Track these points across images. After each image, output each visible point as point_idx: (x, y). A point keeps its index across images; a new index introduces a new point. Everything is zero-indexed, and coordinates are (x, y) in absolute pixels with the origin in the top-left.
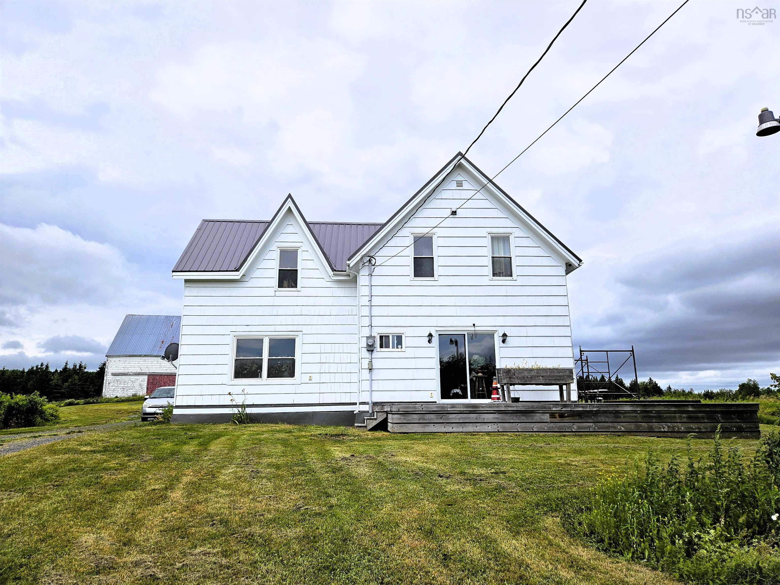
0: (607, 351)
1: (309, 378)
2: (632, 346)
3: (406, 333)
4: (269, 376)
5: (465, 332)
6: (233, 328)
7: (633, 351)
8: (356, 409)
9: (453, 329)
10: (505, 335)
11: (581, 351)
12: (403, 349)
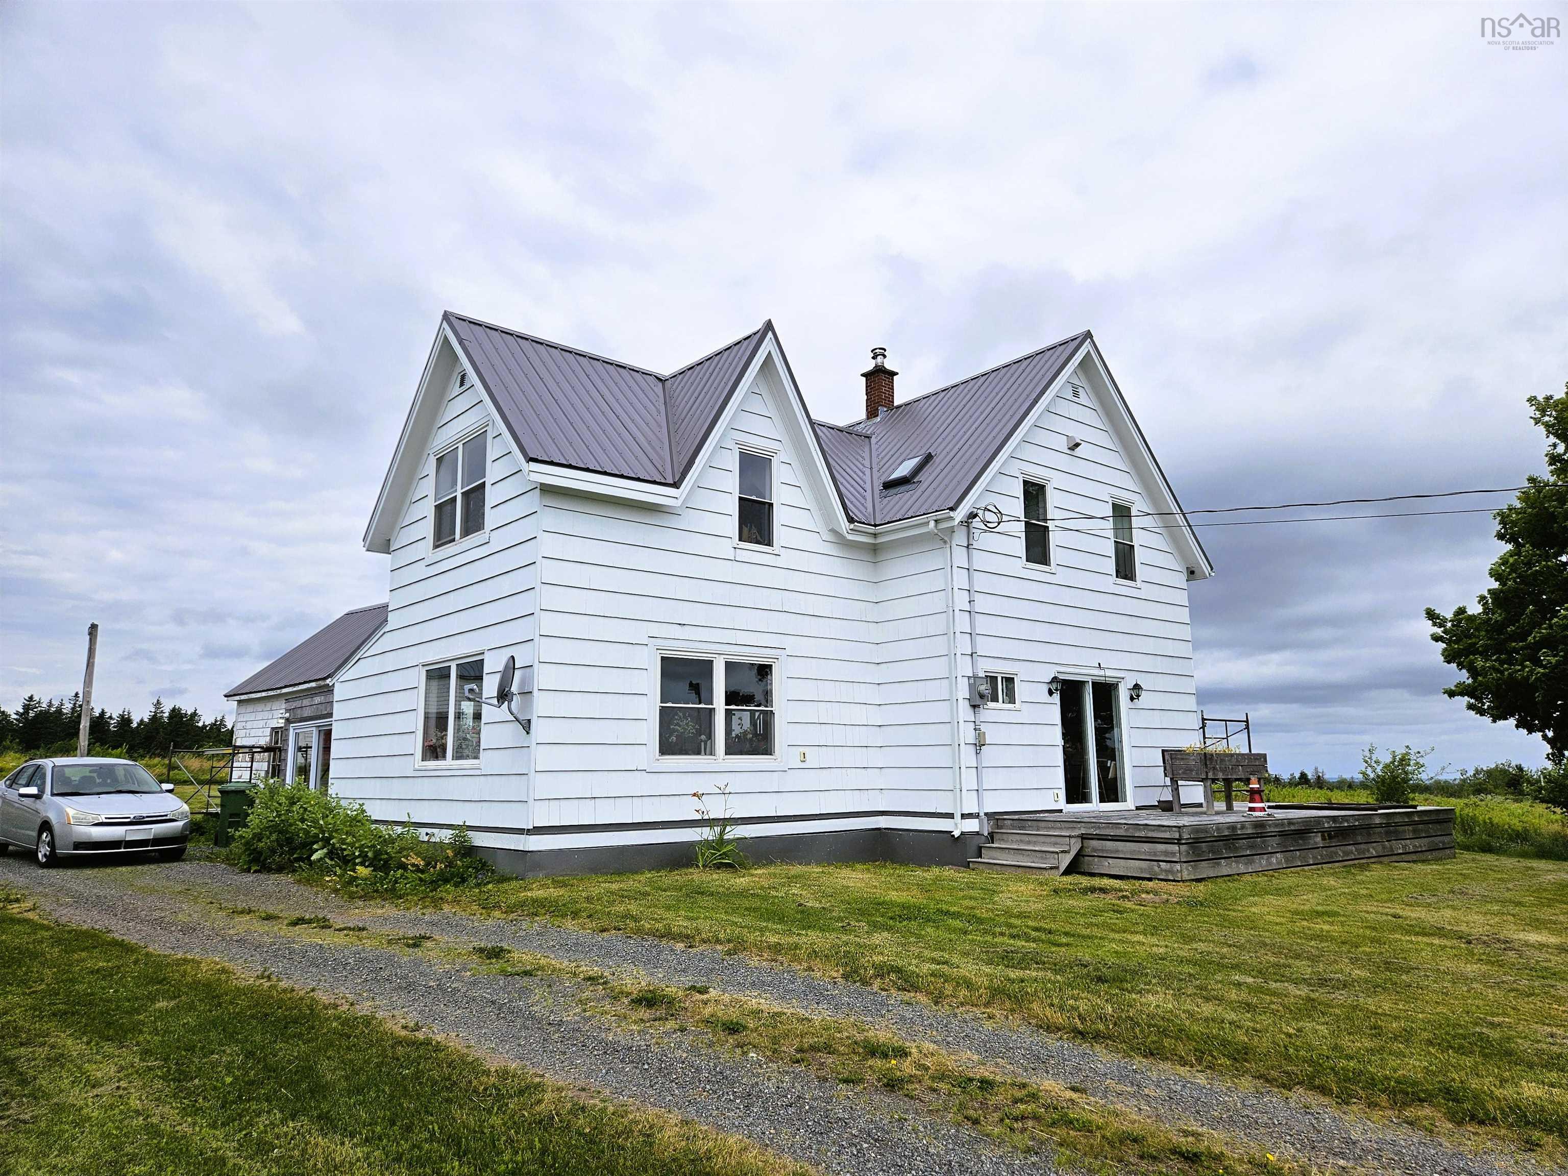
0: (1226, 721)
1: (798, 758)
2: (1247, 714)
3: (1021, 672)
4: (729, 751)
5: (1087, 677)
6: (654, 629)
7: (1247, 721)
8: (958, 827)
9: (1077, 671)
10: (1137, 687)
11: (1203, 719)
12: (1018, 704)
